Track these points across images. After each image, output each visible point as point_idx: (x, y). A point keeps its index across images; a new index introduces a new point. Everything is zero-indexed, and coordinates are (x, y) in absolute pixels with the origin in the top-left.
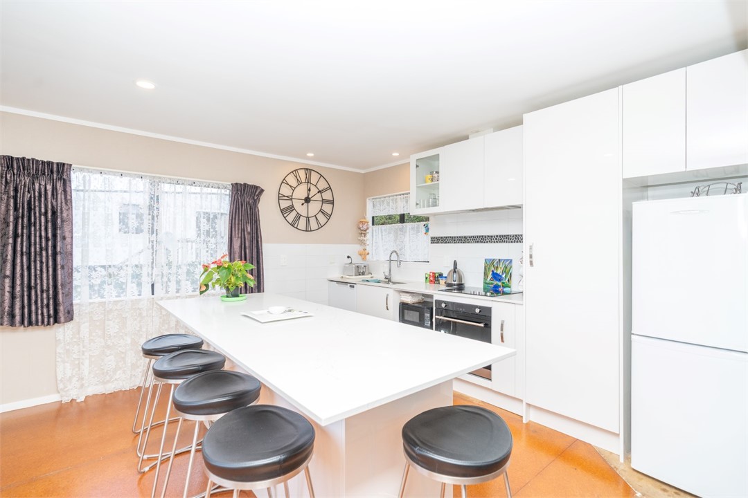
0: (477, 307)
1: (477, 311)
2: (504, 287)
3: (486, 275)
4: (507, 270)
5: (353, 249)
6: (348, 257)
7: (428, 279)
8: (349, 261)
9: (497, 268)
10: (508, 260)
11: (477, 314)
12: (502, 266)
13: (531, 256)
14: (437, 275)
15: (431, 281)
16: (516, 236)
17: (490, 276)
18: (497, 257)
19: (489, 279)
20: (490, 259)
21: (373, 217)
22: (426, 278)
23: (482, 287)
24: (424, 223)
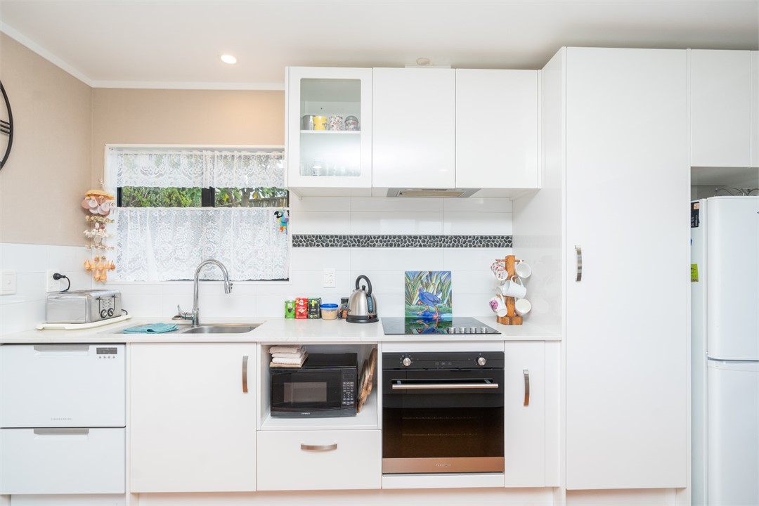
0: (476, 355)
1: (482, 361)
2: (440, 313)
3: (409, 298)
4: (444, 287)
5: (70, 257)
6: (57, 277)
7: (293, 312)
8: (61, 285)
9: (427, 286)
10: (444, 273)
11: (483, 368)
12: (435, 281)
13: (580, 268)
14: (313, 303)
15: (301, 314)
16: (456, 237)
17: (416, 299)
18: (426, 268)
19: (414, 302)
20: (415, 273)
21: (119, 190)
22: (290, 310)
23: (404, 316)
24: (276, 209)
